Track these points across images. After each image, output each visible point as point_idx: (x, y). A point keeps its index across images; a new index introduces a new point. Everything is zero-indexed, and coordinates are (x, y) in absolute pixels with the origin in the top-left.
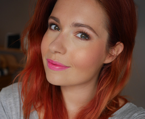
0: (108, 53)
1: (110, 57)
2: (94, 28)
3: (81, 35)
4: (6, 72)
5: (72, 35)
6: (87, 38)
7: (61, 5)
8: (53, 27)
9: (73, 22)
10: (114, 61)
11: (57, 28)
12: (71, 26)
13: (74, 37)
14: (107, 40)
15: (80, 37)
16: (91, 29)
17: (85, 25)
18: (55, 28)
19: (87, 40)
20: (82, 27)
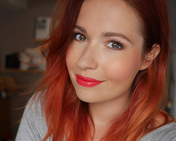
0: (143, 59)
1: (145, 63)
2: (127, 36)
3: (113, 44)
4: (4, 95)
5: (102, 46)
6: (120, 47)
7: (86, 12)
8: (78, 36)
9: (102, 32)
10: (150, 67)
11: (83, 37)
12: (101, 36)
13: (105, 47)
14: (143, 46)
15: (111, 46)
16: (124, 37)
17: (117, 34)
18: (80, 38)
19: (120, 49)
20: (114, 36)
